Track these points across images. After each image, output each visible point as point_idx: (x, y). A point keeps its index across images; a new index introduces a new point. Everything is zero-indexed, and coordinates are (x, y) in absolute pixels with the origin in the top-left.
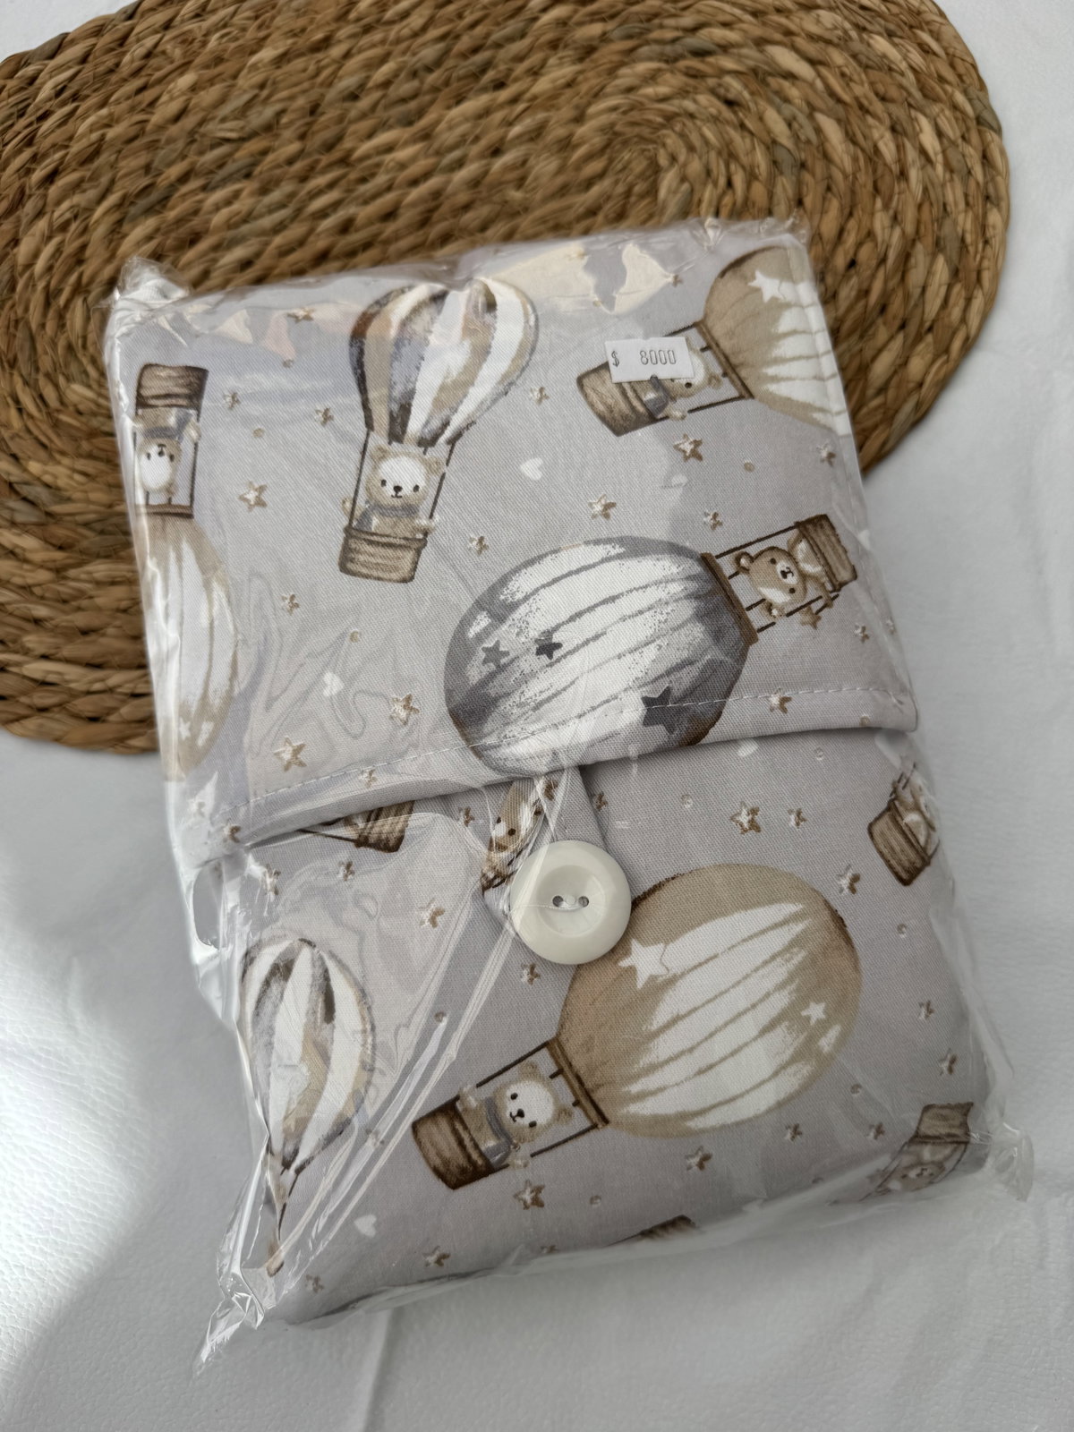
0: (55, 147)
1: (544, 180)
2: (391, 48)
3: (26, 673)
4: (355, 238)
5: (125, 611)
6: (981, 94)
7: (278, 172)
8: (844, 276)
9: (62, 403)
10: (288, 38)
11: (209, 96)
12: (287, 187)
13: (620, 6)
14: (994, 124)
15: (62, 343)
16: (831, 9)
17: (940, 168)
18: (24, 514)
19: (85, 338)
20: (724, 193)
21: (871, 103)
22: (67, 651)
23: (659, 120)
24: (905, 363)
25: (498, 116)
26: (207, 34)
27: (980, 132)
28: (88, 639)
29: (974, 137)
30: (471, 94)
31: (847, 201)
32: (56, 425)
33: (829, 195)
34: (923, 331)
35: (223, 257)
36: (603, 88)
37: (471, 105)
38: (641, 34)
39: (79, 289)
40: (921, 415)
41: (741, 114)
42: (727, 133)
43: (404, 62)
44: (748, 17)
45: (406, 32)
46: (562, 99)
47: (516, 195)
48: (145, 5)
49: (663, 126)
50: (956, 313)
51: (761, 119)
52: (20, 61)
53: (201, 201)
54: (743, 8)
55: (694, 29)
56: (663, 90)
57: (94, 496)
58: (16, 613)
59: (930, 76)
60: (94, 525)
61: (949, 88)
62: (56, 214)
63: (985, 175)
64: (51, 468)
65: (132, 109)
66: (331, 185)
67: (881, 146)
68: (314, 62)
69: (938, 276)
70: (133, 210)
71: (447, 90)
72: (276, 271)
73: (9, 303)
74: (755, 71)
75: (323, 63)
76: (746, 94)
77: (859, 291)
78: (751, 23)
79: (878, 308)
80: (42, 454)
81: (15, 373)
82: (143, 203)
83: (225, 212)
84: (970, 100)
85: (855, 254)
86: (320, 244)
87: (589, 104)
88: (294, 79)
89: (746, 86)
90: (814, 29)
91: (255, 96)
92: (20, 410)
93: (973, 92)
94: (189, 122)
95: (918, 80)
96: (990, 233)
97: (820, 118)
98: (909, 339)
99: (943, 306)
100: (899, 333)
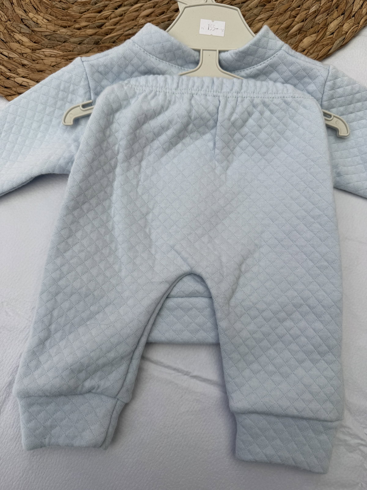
5: (53, 66)
18: (25, 30)
24: (343, 25)
28: (38, 73)
34: (351, 16)
57: (48, 27)
58: (16, 61)
60: (47, 36)
64: (36, 16)
80: (35, 11)
98: (346, 17)
99: (360, 8)
100: (341, 15)
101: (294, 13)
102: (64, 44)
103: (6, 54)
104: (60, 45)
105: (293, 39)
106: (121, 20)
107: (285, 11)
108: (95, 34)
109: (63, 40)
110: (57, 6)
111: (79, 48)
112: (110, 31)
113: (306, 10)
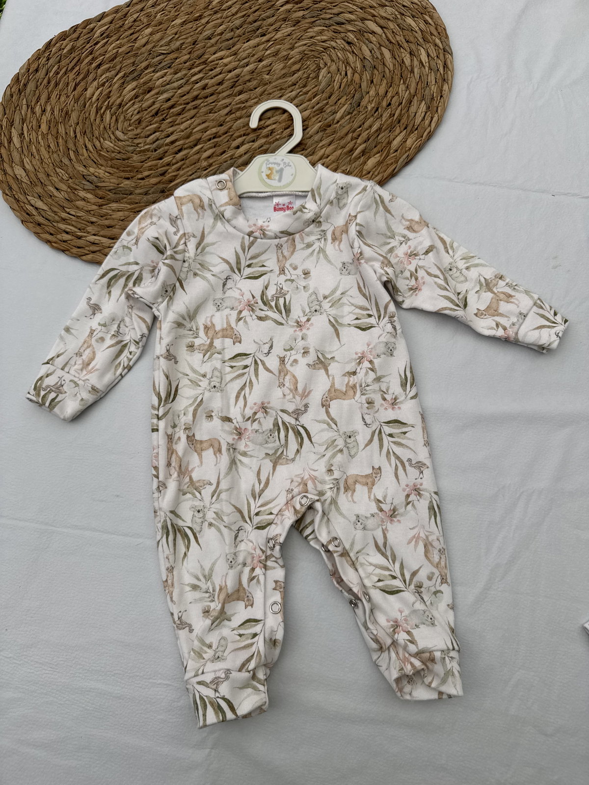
0: (101, 55)
1: (277, 71)
2: (224, 20)
3: (88, 238)
4: (208, 91)
6: (446, 40)
7: (181, 66)
8: (386, 109)
9: (102, 148)
10: (186, 16)
11: (157, 36)
12: (184, 72)
13: (311, 5)
14: (450, 52)
15: (102, 126)
16: (391, 7)
17: (427, 68)
18: (88, 186)
19: (110, 124)
21: (403, 43)
22: (102, 233)
23: (321, 49)
24: (406, 141)
25: (263, 46)
26: (157, 13)
27: (444, 55)
28: (109, 229)
29: (441, 56)
30: (253, 38)
31: (389, 81)
32: (100, 155)
33: (384, 78)
34: (414, 129)
35: (159, 96)
36: (302, 37)
37: (252, 42)
38: (318, 16)
39: (109, 107)
40: (408, 161)
41: (352, 48)
42: (347, 55)
43: (228, 25)
44: (359, 10)
45: (230, 14)
47: (267, 77)
48: (134, 2)
49: (323, 52)
50: (427, 122)
51: (360, 49)
52: (88, 22)
53: (152, 76)
54: (357, 6)
55: (338, 14)
56: (325, 38)
57: (112, 180)
58: (84, 219)
59: (427, 32)
60: (112, 191)
61: (433, 37)
62: (100, 80)
63: (444, 71)
64: (97, 170)
65: (129, 41)
66: (200, 72)
67: (405, 59)
68: (195, 25)
69: (421, 109)
70: (128, 79)
71: (244, 36)
72: (179, 103)
73: (84, 112)
74: (359, 30)
75: (199, 25)
76: (355, 39)
77: (391, 114)
79: (397, 120)
80: (94, 165)
81: (85, 136)
82: (131, 76)
83: (161, 80)
84: (442, 42)
85: (391, 101)
86: (195, 93)
87: (296, 43)
88: (188, 31)
89: (355, 37)
90: (384, 14)
91: (174, 37)
92: (87, 150)
93: (443, 38)
94: (149, 47)
95: (422, 34)
96: (443, 92)
97: (382, 48)
98: (408, 133)
99: (422, 120)
100: (404, 130)
101: (355, 134)
102: (129, 197)
103: (74, 213)
104: (125, 198)
105: (357, 163)
106: (184, 164)
107: (347, 134)
108: (159, 182)
109: (127, 192)
110: (117, 157)
111: (145, 199)
112: (174, 178)
113: (368, 129)
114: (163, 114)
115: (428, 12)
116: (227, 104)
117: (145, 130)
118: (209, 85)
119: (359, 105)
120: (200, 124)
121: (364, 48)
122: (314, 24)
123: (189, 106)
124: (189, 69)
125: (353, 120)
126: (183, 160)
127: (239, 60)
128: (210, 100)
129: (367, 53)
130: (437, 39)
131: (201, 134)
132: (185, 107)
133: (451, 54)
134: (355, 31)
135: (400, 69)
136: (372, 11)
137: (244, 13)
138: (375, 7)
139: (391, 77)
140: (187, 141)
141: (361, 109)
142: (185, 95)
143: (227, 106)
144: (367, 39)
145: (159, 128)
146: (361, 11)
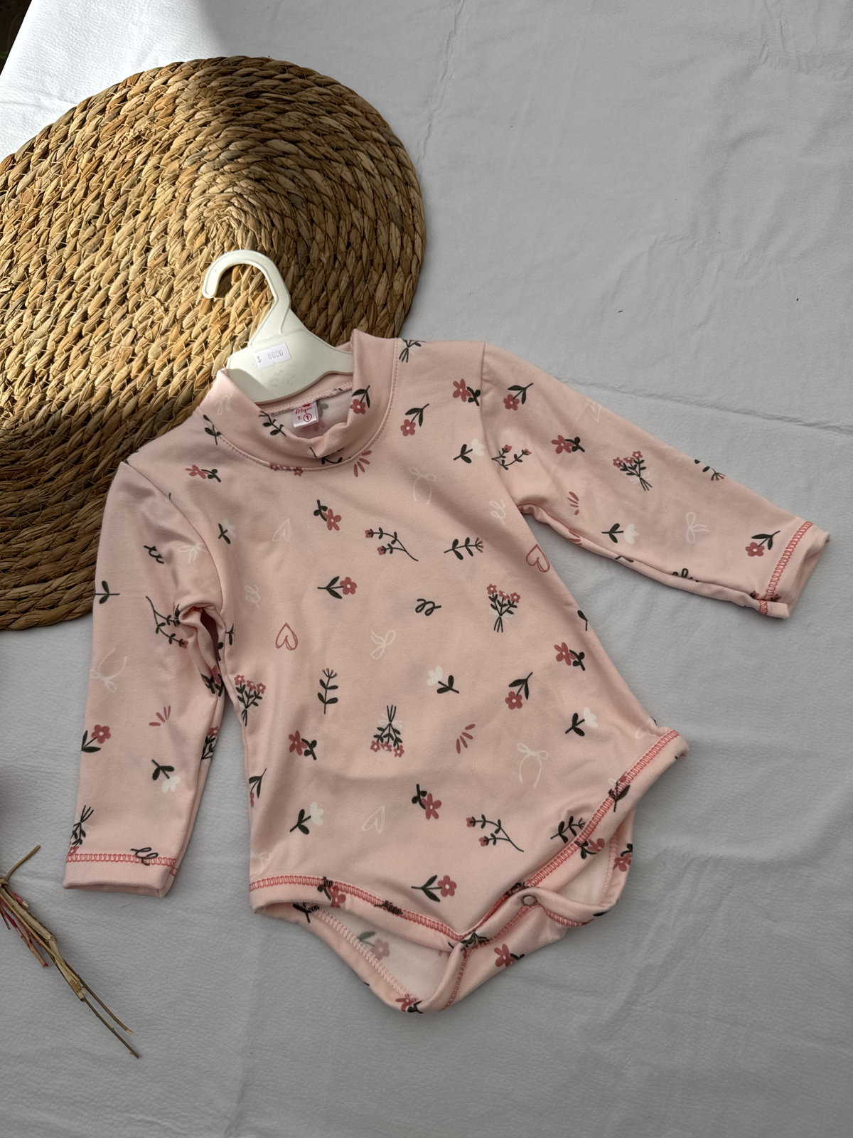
1: (176, 256)
2: (72, 211)
3: (7, 596)
4: (92, 321)
6: (385, 129)
7: (38, 299)
8: (347, 252)
10: (15, 225)
12: (45, 308)
13: (183, 149)
14: (399, 144)
16: (294, 110)
17: (378, 177)
20: (272, 230)
21: (331, 155)
22: (25, 579)
23: (225, 203)
25: (141, 231)
27: (392, 150)
29: (389, 153)
30: (122, 224)
31: (335, 212)
33: (326, 211)
35: (26, 355)
36: (190, 195)
37: (126, 228)
38: (200, 158)
40: (407, 312)
41: (266, 184)
42: (263, 197)
43: (82, 217)
45: (76, 200)
46: (170, 210)
47: (166, 268)
49: (228, 206)
50: (409, 250)
51: (278, 183)
53: (4, 329)
55: (227, 147)
59: (357, 127)
61: (368, 131)
63: (402, 172)
66: (69, 298)
67: (343, 175)
68: (34, 233)
69: (393, 235)
71: (108, 226)
72: (57, 352)
74: (266, 158)
75: (39, 232)
76: (266, 173)
77: (356, 258)
78: (257, 133)
79: (369, 263)
83: (19, 331)
84: (382, 134)
85: (349, 239)
86: (76, 331)
87: (186, 207)
88: (27, 247)
89: (264, 168)
90: (290, 125)
91: (12, 263)
93: (381, 128)
95: (352, 133)
96: (413, 201)
97: (306, 171)
114: (41, 379)
115: (347, 100)
116: (126, 328)
117: (25, 409)
118: (90, 313)
119: (309, 261)
120: (100, 371)
121: (282, 179)
122: (199, 173)
123: (74, 352)
124: (52, 301)
125: (309, 284)
126: (98, 429)
127: (117, 261)
128: (100, 331)
129: (289, 185)
130: (373, 133)
131: (108, 383)
132: (69, 356)
133: (401, 146)
134: (259, 161)
135: (342, 191)
136: (271, 125)
137: (96, 192)
138: (273, 119)
139: (334, 206)
140: (93, 401)
141: (315, 265)
142: (62, 339)
143: (128, 331)
144: (282, 166)
145: (45, 398)
146: (256, 130)
